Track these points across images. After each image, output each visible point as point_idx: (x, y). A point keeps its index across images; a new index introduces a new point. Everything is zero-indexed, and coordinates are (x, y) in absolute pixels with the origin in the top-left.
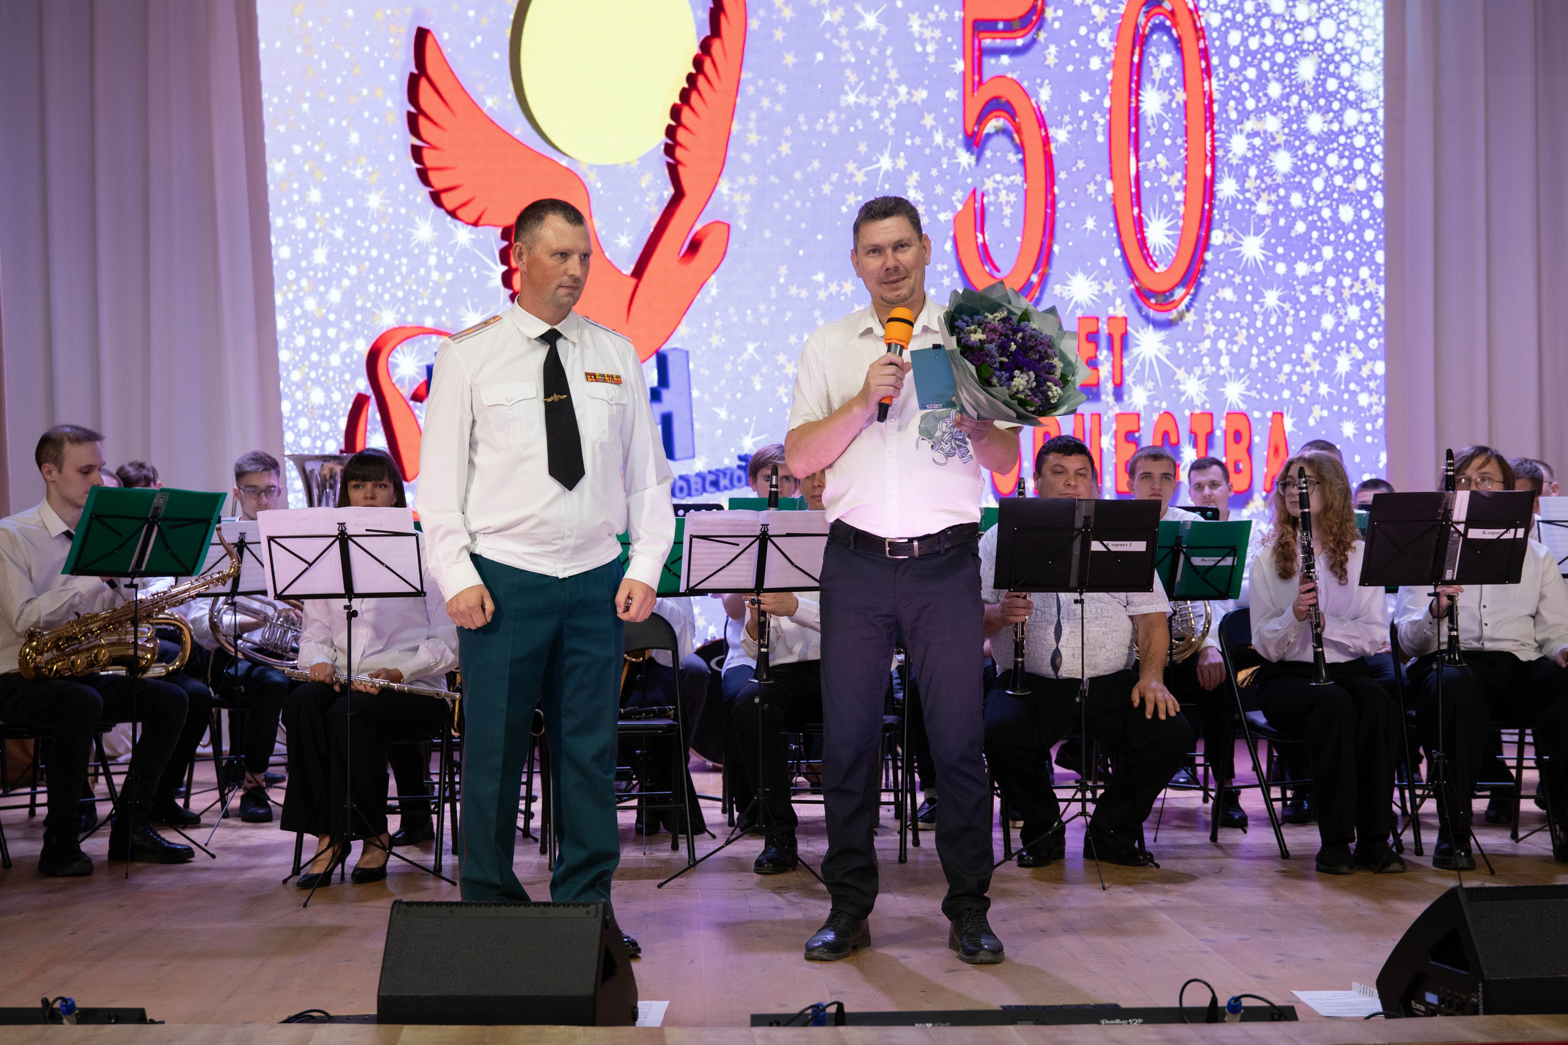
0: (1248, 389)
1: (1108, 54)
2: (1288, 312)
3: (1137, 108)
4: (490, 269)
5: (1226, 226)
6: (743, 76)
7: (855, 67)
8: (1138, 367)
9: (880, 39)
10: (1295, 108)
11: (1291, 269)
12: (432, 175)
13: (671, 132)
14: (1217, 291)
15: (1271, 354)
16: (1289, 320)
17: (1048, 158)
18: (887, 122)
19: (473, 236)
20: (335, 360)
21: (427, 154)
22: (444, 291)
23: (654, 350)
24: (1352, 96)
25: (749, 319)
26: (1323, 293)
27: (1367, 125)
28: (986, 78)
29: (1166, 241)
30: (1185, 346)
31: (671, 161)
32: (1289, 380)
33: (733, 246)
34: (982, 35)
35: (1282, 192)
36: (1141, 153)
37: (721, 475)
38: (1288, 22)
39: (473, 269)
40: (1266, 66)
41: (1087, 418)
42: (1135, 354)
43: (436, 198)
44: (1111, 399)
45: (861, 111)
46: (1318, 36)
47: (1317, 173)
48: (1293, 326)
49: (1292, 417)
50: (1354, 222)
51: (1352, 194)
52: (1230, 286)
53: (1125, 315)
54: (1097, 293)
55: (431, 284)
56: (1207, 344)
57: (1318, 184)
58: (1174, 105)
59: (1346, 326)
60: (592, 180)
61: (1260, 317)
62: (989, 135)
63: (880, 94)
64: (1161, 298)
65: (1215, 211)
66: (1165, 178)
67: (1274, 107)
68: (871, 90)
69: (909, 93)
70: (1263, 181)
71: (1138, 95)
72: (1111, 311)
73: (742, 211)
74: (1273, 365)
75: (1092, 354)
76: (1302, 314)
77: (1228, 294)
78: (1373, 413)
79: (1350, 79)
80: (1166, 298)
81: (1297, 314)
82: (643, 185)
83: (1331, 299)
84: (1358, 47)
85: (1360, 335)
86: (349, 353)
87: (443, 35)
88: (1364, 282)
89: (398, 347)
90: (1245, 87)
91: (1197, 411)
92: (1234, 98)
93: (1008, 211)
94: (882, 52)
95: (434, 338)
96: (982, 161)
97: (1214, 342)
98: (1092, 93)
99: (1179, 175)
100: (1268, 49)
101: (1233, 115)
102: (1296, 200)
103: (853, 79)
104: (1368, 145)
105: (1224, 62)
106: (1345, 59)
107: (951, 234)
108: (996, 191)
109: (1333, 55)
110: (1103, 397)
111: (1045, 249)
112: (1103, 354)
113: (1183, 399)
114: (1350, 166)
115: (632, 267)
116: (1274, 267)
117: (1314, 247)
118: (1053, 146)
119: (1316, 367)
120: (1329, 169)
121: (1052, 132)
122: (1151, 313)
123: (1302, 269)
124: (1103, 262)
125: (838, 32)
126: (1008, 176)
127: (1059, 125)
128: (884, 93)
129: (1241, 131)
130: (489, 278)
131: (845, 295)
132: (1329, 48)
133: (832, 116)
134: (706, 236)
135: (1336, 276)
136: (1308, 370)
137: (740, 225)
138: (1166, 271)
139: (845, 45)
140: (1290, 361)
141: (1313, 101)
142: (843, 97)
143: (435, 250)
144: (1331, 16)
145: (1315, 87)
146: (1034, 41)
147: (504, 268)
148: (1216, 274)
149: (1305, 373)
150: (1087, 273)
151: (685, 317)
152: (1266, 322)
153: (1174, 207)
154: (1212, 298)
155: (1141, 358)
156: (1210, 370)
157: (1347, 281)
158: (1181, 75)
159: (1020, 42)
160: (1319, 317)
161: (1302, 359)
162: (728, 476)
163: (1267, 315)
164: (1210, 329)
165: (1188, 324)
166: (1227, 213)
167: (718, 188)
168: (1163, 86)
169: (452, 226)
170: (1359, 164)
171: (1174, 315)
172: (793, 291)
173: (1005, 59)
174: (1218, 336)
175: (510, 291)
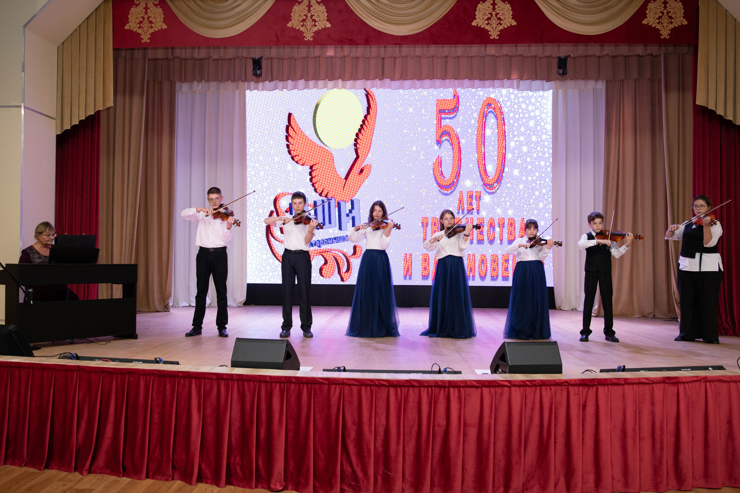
0: (514, 211)
1: (476, 119)
2: (526, 190)
3: (484, 134)
4: (307, 177)
5: (509, 166)
7: (406, 123)
8: (484, 205)
9: (413, 115)
10: (528, 134)
11: (527, 178)
12: (292, 152)
13: (356, 140)
14: (506, 184)
15: (521, 202)
16: (526, 192)
17: (460, 148)
18: (415, 137)
20: (265, 201)
21: (291, 146)
22: (294, 183)
23: (350, 199)
24: (544, 131)
25: (376, 191)
26: (536, 185)
28: (442, 125)
29: (491, 170)
30: (497, 199)
31: (356, 148)
32: (526, 209)
34: (442, 114)
35: (524, 157)
36: (485, 146)
38: (527, 111)
39: (302, 177)
40: (520, 122)
41: (469, 219)
43: (293, 158)
44: (476, 214)
45: (408, 134)
46: (535, 115)
47: (534, 152)
48: (527, 194)
50: (545, 166)
51: (544, 158)
52: (510, 183)
53: (480, 190)
54: (472, 184)
56: (503, 199)
57: (535, 155)
58: (495, 133)
59: (542, 194)
61: (518, 192)
62: (443, 141)
63: (413, 130)
64: (490, 186)
65: (506, 162)
66: (492, 153)
67: (523, 134)
68: (411, 129)
69: (421, 130)
70: (519, 154)
71: (484, 130)
72: (476, 190)
73: (375, 162)
74: (521, 205)
75: (471, 201)
76: (530, 191)
77: (509, 185)
78: (549, 220)
79: (544, 126)
80: (492, 186)
81: (528, 191)
82: (348, 154)
83: (538, 187)
84: (545, 118)
85: (546, 197)
86: (269, 200)
87: (295, 115)
88: (547, 182)
89: (282, 198)
90: (514, 128)
91: (500, 217)
92: (511, 131)
93: (448, 162)
94: (414, 118)
96: (441, 148)
98: (472, 130)
99: (496, 152)
100: (521, 118)
101: (511, 136)
102: (529, 159)
103: (406, 126)
105: (509, 121)
106: (543, 121)
107: (432, 168)
108: (445, 156)
109: (539, 120)
110: (474, 213)
111: (458, 172)
112: (474, 201)
113: (496, 214)
114: (543, 150)
115: (345, 176)
116: (522, 178)
117: (533, 172)
118: (461, 144)
119: (533, 206)
120: (538, 151)
121: (461, 140)
122: (488, 190)
123: (530, 179)
124: (474, 176)
125: (402, 113)
126: (449, 152)
127: (463, 138)
129: (513, 140)
130: (306, 179)
132: (538, 118)
133: (400, 136)
134: (365, 168)
135: (539, 181)
136: (531, 207)
138: (492, 179)
139: (404, 117)
141: (533, 132)
143: (292, 172)
144: (539, 109)
145: (534, 128)
146: (456, 115)
147: (310, 177)
148: (506, 179)
150: (470, 179)
152: (520, 193)
153: (494, 161)
154: (505, 186)
155: (484, 202)
156: (504, 206)
157: (542, 182)
158: (496, 125)
159: (452, 116)
160: (534, 192)
161: (529, 203)
163: (520, 191)
164: (504, 195)
165: (498, 193)
166: (509, 163)
167: (368, 155)
168: (492, 128)
170: (546, 150)
171: (494, 191)
173: (448, 120)
174: (506, 197)
175: (312, 183)
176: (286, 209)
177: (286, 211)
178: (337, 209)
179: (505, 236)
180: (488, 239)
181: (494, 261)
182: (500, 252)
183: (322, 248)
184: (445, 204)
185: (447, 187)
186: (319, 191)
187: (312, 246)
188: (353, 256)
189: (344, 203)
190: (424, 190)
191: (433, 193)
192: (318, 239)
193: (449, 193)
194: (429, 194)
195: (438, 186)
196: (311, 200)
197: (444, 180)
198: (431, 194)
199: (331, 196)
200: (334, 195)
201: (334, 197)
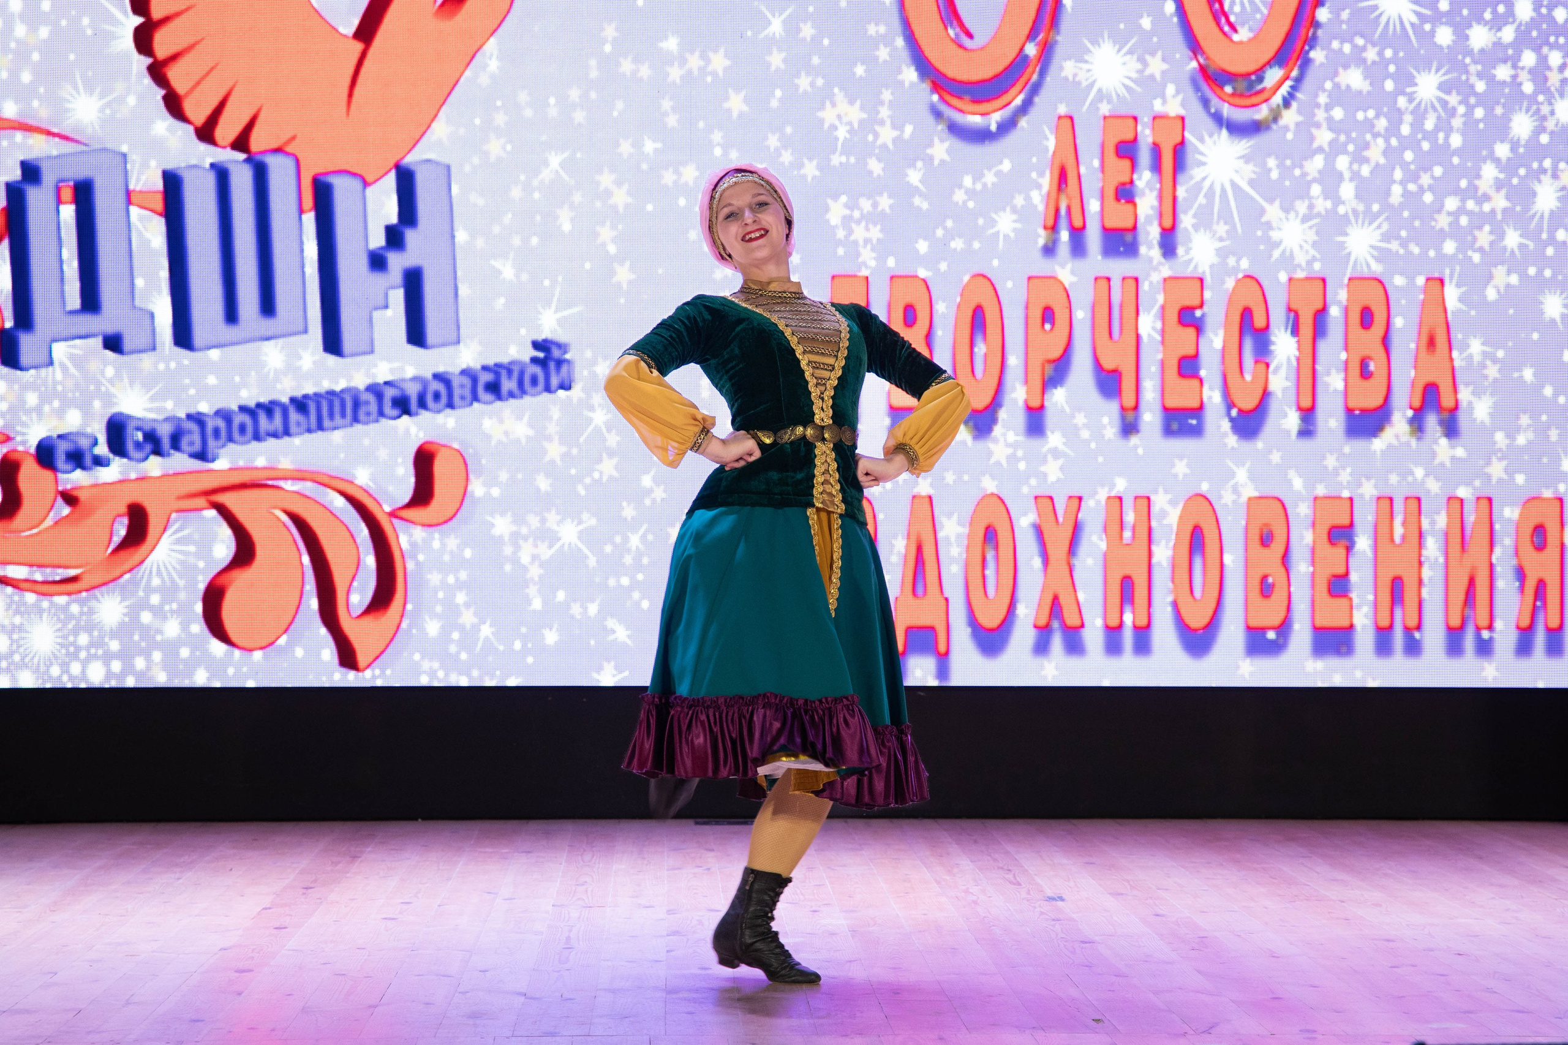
0: (1386, 237)
2: (1454, 109)
4: (115, 22)
8: (1201, 199)
11: (1461, 36)
14: (1336, 74)
15: (1425, 180)
16: (1457, 122)
22: (36, 56)
23: (392, 163)
25: (553, 112)
26: (1514, 77)
30: (1281, 165)
32: (1455, 224)
37: (504, 373)
39: (86, 21)
41: (1116, 284)
42: (1198, 178)
44: (1156, 253)
48: (1464, 134)
49: (1458, 285)
52: (1357, 66)
53: (1182, 112)
54: (1134, 75)
55: (13, 45)
56: (1318, 161)
59: (1552, 133)
61: (1408, 118)
64: (1242, 85)
72: (1158, 107)
74: (1428, 198)
75: (1127, 179)
76: (1479, 113)
77: (1354, 79)
80: (1251, 85)
81: (1469, 113)
83: (1528, 88)
91: (1300, 274)
95: (19, 136)
97: (1330, 159)
110: (1143, 250)
111: (1050, 3)
112: (1144, 179)
113: (1276, 254)
115: (356, 22)
116: (1432, 33)
119: (1500, 202)
122: (1226, 110)
123: (1479, 37)
124: (1146, 23)
130: (113, 36)
131: (714, 74)
135: (1537, 50)
136: (1487, 207)
138: (1250, 40)
140: (1456, 191)
147: (138, 20)
148: (1335, 44)
149: (1482, 213)
150: (1120, 41)
151: (444, 108)
152: (1417, 126)
154: (1328, 85)
155: (1206, 184)
156: (1322, 205)
157: (1555, 58)
160: (1506, 119)
161: (1476, 188)
162: (516, 374)
163: (1419, 115)
164: (1324, 137)
165: (1286, 128)
171: (1262, 113)
172: (627, 66)
174: (1336, 149)
175: (149, 61)
178: (309, 220)
179: (1333, 382)
180: (1230, 404)
181: (1265, 540)
182: (1298, 483)
183: (221, 464)
184: (971, 193)
185: (981, 91)
186: (198, 112)
187: (158, 451)
188: (412, 514)
189: (357, 184)
190: (843, 106)
191: (894, 127)
192: (192, 411)
193: (993, 128)
194: (876, 135)
195: (926, 86)
196: (145, 165)
197: (961, 46)
198: (887, 135)
199: (275, 145)
200: (293, 138)
201: (288, 149)
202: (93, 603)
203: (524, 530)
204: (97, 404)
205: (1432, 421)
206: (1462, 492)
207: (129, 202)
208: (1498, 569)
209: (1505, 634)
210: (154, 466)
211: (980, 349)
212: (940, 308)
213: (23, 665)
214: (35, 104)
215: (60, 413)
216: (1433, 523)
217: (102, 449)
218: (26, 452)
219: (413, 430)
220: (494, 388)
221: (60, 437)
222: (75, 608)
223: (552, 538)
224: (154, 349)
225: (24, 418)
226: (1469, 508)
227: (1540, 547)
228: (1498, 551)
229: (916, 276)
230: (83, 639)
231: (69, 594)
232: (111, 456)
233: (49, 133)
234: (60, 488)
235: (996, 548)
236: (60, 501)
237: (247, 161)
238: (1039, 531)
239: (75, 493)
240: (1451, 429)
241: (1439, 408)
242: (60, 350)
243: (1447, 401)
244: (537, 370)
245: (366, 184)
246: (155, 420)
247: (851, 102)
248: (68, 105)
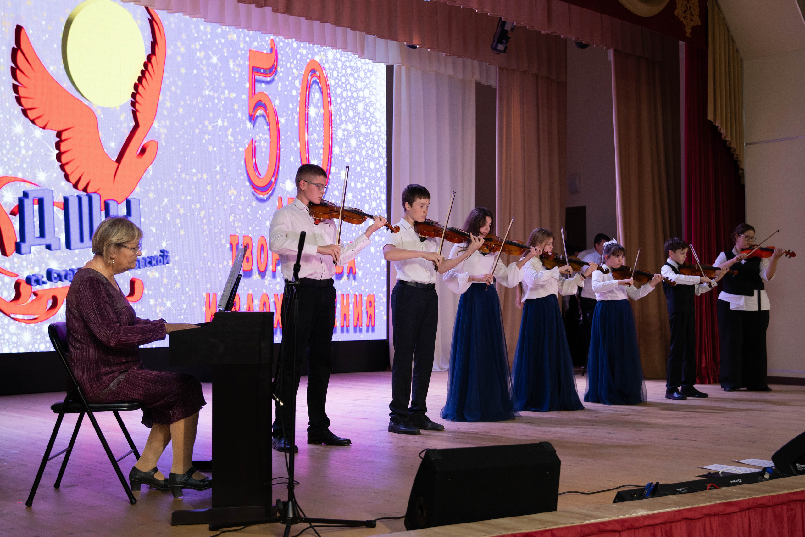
1: (298, 90)
3: (308, 114)
4: (51, 152)
5: (336, 166)
6: (165, 75)
7: (209, 78)
9: (218, 68)
10: (357, 122)
11: (356, 185)
12: (23, 100)
13: (134, 96)
14: (333, 192)
17: (278, 130)
18: (221, 105)
19: (43, 134)
21: (20, 89)
22: (28, 160)
23: (125, 198)
24: (374, 120)
25: (166, 187)
26: (365, 195)
27: (378, 132)
28: (256, 92)
31: (134, 109)
33: (160, 152)
34: (256, 74)
35: (353, 154)
36: (309, 132)
37: (153, 259)
38: (355, 88)
40: (348, 104)
43: (25, 112)
45: (211, 98)
46: (364, 95)
47: (364, 148)
50: (374, 169)
51: (374, 158)
52: (338, 190)
55: (21, 156)
57: (364, 153)
58: (320, 114)
60: (98, 113)
62: (257, 117)
63: (218, 92)
65: (333, 159)
66: (317, 143)
67: (351, 120)
68: (214, 90)
69: (229, 94)
70: (347, 149)
71: (308, 108)
73: (163, 137)
76: (359, 203)
77: (336, 193)
78: (380, 244)
79: (373, 114)
81: (357, 203)
82: (122, 119)
83: (368, 198)
84: (375, 102)
88: (377, 193)
89: (4, 187)
90: (342, 111)
92: (338, 114)
93: (264, 150)
94: (219, 74)
95: (22, 183)
96: (255, 127)
98: (293, 105)
99: (321, 143)
100: (349, 97)
101: (338, 122)
102: (357, 158)
103: (208, 84)
104: (378, 140)
105: (336, 100)
106: (372, 105)
107: (244, 157)
108: (260, 141)
109: (368, 103)
111: (277, 168)
114: (373, 147)
115: (116, 157)
116: (351, 183)
117: (362, 177)
118: (280, 124)
120: (367, 147)
121: (280, 119)
123: (359, 186)
125: (202, 62)
126: (264, 135)
127: (283, 116)
128: (220, 92)
129: (341, 128)
130: (50, 156)
131: (204, 180)
132: (367, 100)
133: (199, 99)
134: (148, 146)
135: (369, 189)
137: (162, 143)
139: (205, 68)
141: (363, 120)
142: (204, 91)
143: (24, 139)
144: (367, 88)
145: (363, 114)
146: (273, 80)
147: (57, 152)
148: (333, 184)
153: (320, 155)
154: (332, 194)
157: (372, 192)
158: (322, 102)
159: (269, 79)
162: (156, 260)
166: (336, 160)
167: (153, 125)
168: (316, 106)
169: (32, 128)
170: (376, 147)
172: (183, 176)
173: (263, 85)
175: (60, 164)
176: (11, 210)
177: (13, 213)
178: (103, 213)
184: (260, 215)
185: (264, 189)
186: (74, 179)
187: (61, 280)
189: (115, 203)
190: (233, 191)
191: (244, 197)
192: (70, 268)
193: (265, 199)
194: (240, 199)
195: (251, 187)
196: (58, 194)
197: (258, 177)
198: (242, 199)
199: (94, 191)
200: (99, 189)
201: (98, 192)
202: (42, 326)
203: (158, 303)
204: (44, 265)
205: (351, 276)
206: (357, 293)
207: (54, 205)
208: (363, 312)
209: (364, 328)
210: (60, 284)
211: (263, 256)
212: (254, 244)
213: (21, 345)
214: (27, 174)
215: (33, 268)
216: (351, 301)
217: (45, 279)
218: (23, 280)
219: (130, 275)
220: (150, 263)
221: (33, 275)
222: (36, 328)
223: (165, 305)
224: (60, 249)
225: (22, 269)
226: (358, 297)
227: (370, 307)
228: (363, 307)
229: (249, 236)
230: (39, 337)
231: (35, 323)
232: (47, 281)
233: (31, 183)
234: (33, 291)
235: (266, 307)
236: (32, 295)
237: (86, 195)
238: (275, 303)
239: (38, 292)
240: (354, 278)
241: (352, 273)
242: (33, 249)
243: (354, 272)
244: (161, 258)
245: (118, 204)
246: (60, 271)
247: (235, 189)
248: (37, 175)
